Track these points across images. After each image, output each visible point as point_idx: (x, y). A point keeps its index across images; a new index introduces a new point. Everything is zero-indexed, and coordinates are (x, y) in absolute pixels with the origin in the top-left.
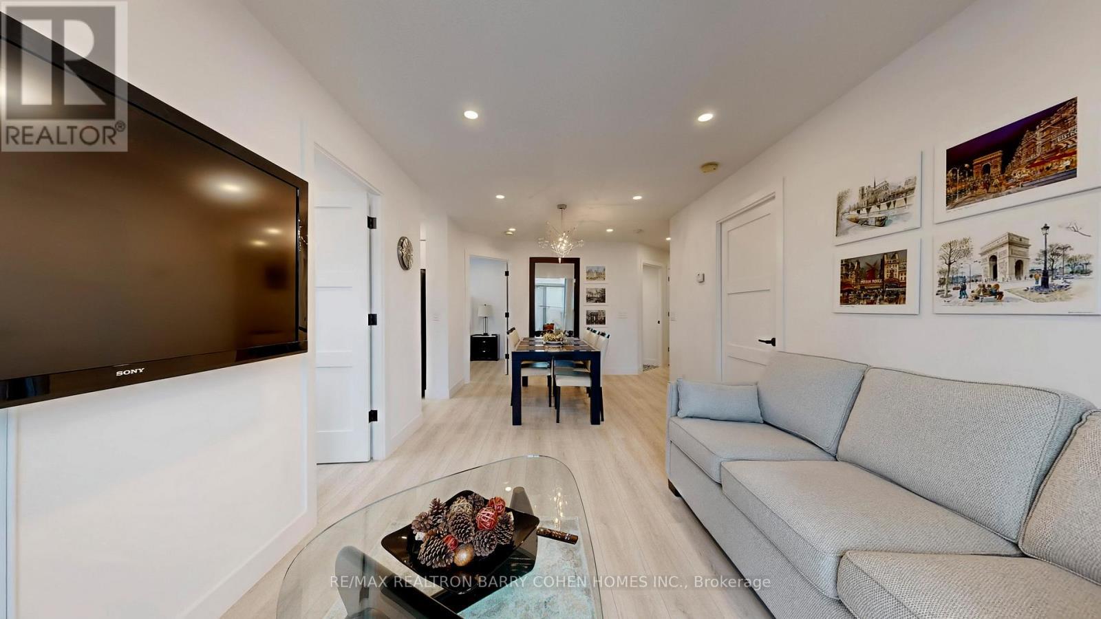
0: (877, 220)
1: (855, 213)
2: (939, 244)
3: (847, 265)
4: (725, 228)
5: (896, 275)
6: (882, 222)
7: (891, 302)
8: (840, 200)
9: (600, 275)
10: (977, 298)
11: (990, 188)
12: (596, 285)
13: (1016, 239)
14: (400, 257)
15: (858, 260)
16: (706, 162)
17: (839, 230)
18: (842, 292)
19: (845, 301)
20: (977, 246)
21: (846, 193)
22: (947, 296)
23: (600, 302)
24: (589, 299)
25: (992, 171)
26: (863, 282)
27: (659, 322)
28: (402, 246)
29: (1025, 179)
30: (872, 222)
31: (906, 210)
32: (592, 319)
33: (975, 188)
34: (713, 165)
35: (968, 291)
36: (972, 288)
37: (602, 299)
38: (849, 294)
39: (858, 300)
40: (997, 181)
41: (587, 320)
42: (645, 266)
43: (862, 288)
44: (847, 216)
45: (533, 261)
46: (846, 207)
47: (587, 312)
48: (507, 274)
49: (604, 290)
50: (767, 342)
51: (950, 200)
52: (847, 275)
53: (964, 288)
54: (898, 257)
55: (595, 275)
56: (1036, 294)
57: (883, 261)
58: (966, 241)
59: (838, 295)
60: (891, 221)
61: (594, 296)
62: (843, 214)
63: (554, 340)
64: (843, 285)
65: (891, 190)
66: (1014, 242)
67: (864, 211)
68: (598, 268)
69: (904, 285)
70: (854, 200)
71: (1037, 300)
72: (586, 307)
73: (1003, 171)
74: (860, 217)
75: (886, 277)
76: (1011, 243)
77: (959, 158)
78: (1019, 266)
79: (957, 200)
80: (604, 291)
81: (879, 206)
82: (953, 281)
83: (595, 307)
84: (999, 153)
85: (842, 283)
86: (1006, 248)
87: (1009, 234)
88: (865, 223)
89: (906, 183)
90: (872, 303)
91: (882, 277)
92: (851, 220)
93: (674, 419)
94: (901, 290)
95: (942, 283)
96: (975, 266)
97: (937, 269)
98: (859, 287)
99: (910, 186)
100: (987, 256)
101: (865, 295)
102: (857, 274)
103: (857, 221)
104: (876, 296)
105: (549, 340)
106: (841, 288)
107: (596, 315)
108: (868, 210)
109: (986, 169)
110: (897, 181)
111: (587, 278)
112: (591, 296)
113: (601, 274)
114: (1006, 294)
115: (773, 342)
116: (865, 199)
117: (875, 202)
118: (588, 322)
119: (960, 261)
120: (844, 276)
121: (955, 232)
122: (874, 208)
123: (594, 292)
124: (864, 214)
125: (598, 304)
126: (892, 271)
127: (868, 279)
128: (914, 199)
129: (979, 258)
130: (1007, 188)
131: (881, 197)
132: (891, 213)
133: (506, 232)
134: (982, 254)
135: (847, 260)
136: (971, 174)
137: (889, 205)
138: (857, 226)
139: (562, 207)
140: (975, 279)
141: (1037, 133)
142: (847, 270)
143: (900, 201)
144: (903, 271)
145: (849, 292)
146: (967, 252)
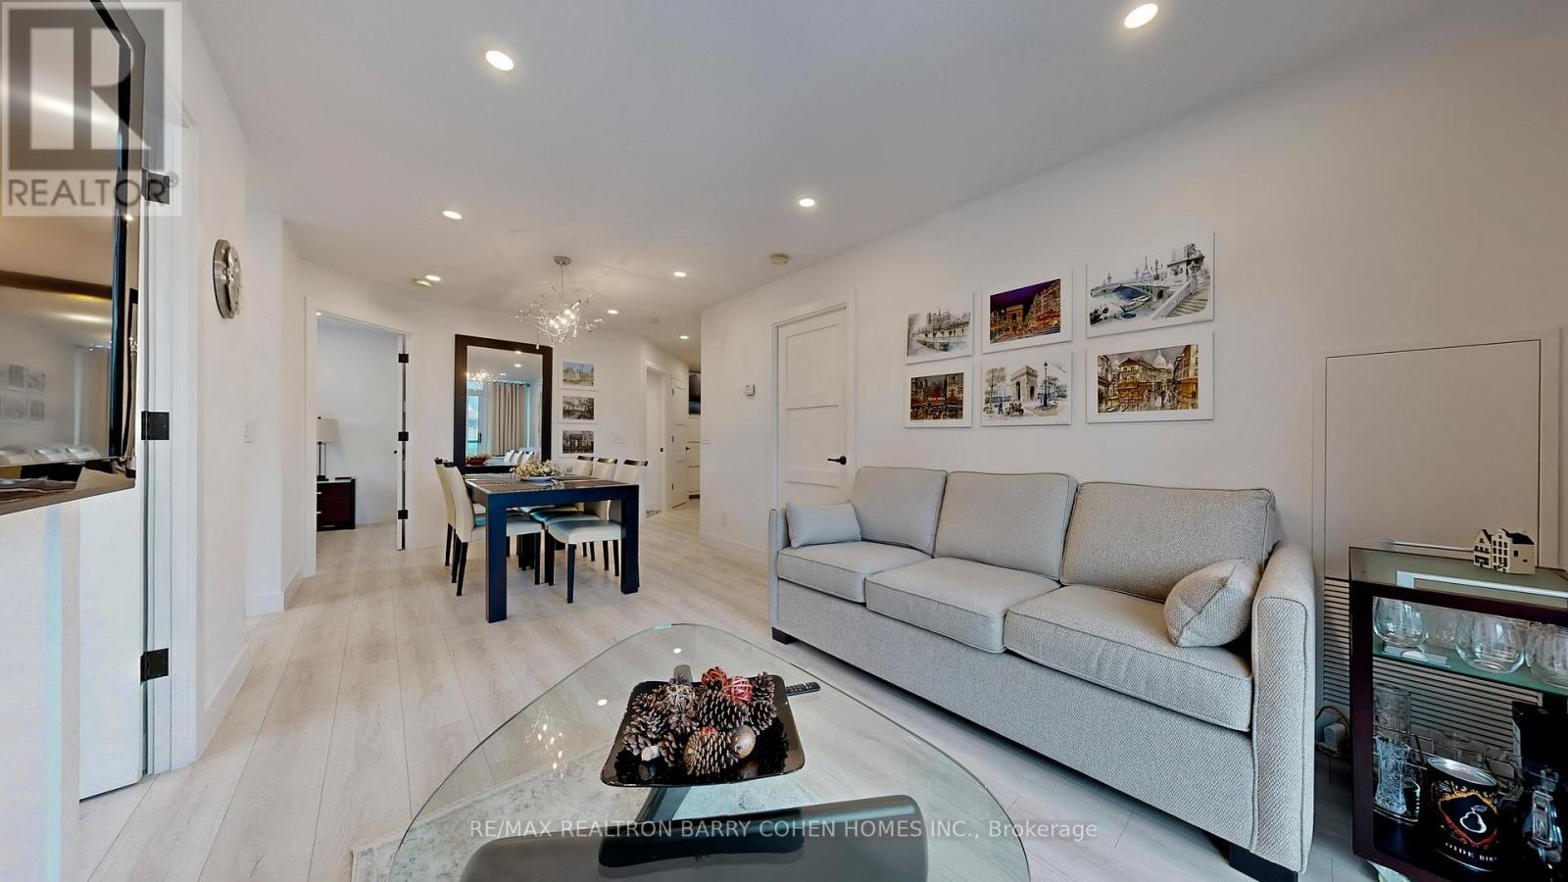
0: (942, 345)
1: (923, 335)
2: (985, 371)
3: (917, 383)
4: (784, 332)
5: (956, 394)
6: (945, 347)
7: (952, 417)
8: (911, 322)
9: (586, 377)
10: (1009, 414)
11: (1018, 331)
12: (581, 392)
13: (1030, 371)
14: (220, 287)
15: (926, 379)
16: (778, 252)
17: (910, 350)
18: (912, 408)
19: (915, 416)
20: (1010, 373)
21: (916, 316)
22: (991, 412)
23: (585, 417)
24: (567, 413)
25: (1018, 318)
26: (930, 399)
27: (661, 450)
28: (226, 260)
29: (1035, 328)
30: (937, 346)
31: (963, 340)
32: (572, 444)
33: (1008, 330)
34: (783, 257)
35: (1004, 408)
36: (1006, 406)
37: (589, 414)
38: (918, 410)
39: (926, 415)
40: (1020, 327)
41: (564, 446)
42: (650, 371)
43: (930, 405)
44: (916, 338)
45: (462, 342)
46: (915, 329)
47: (564, 433)
48: (404, 358)
49: (592, 399)
50: (837, 461)
51: (993, 335)
52: (916, 393)
53: (1001, 406)
54: (957, 379)
55: (578, 377)
56: (1041, 411)
57: (946, 381)
58: (1002, 369)
59: (909, 410)
60: (952, 347)
61: (576, 408)
62: (913, 335)
63: (540, 475)
64: (913, 401)
65: (952, 320)
66: (1030, 373)
67: (931, 335)
68: (582, 365)
69: (961, 402)
70: (922, 324)
71: (1041, 415)
72: (561, 426)
73: (1023, 321)
74: (928, 340)
75: (948, 396)
76: (1028, 373)
77: (999, 303)
78: (1032, 390)
79: (997, 337)
80: (591, 402)
81: (943, 333)
82: (994, 400)
83: (578, 426)
84: (1021, 306)
85: (912, 400)
86: (1025, 377)
87: (1027, 367)
88: (931, 346)
89: (963, 317)
90: (938, 418)
91: (945, 395)
92: (919, 342)
93: (787, 551)
94: (959, 406)
95: (987, 402)
96: (1006, 389)
97: (984, 390)
98: (926, 403)
99: (966, 320)
100: (1015, 382)
101: (932, 411)
102: (925, 392)
103: (925, 344)
104: (941, 412)
105: (531, 475)
106: (912, 404)
107: (579, 438)
108: (934, 335)
109: (1014, 317)
110: (957, 314)
111: (564, 380)
112: (571, 408)
113: (587, 375)
114: (1025, 411)
115: (843, 461)
116: (932, 324)
117: (939, 329)
118: (566, 450)
119: (998, 385)
120: (914, 393)
121: (994, 362)
122: (939, 334)
123: (577, 402)
124: (930, 338)
125: (582, 421)
126: (953, 391)
127: (934, 397)
128: (969, 330)
129: (1010, 383)
130: (1026, 333)
131: (944, 325)
132: (952, 340)
133: (415, 280)
134: (1012, 380)
135: (916, 379)
136: (1005, 319)
137: (950, 333)
138: (925, 348)
139: (562, 261)
140: (1008, 399)
141: (1042, 297)
142: (917, 387)
143: (958, 330)
144: (961, 390)
145: (918, 407)
146: (1003, 378)
